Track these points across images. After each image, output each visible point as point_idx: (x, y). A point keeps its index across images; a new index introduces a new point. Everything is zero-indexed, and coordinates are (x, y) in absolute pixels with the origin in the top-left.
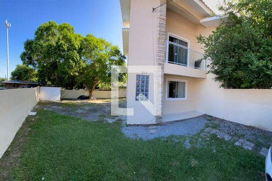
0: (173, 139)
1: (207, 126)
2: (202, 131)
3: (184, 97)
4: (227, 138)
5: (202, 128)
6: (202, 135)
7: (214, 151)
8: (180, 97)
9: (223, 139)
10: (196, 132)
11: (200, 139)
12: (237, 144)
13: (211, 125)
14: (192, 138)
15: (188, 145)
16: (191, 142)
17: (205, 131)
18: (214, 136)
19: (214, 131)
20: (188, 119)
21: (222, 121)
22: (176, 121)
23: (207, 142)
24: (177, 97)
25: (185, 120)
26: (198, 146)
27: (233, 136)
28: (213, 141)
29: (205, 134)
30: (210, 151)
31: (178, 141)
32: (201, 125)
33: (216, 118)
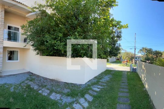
0: (5, 85)
1: (27, 79)
2: (23, 82)
3: (17, 60)
4: (36, 87)
5: (24, 80)
6: (22, 84)
7: (25, 96)
8: (15, 60)
9: (33, 88)
10: (19, 83)
11: (20, 87)
12: (40, 92)
13: (30, 79)
14: (16, 86)
15: (12, 90)
16: (14, 88)
17: (25, 82)
18: (29, 87)
19: (30, 83)
20: (18, 74)
21: (38, 76)
22: (11, 75)
23: (23, 90)
24: (13, 60)
25: (16, 74)
26: (17, 91)
27: (40, 86)
28: (27, 89)
29: (24, 84)
30: (23, 95)
31: (8, 87)
32: (24, 78)
33: (35, 75)
